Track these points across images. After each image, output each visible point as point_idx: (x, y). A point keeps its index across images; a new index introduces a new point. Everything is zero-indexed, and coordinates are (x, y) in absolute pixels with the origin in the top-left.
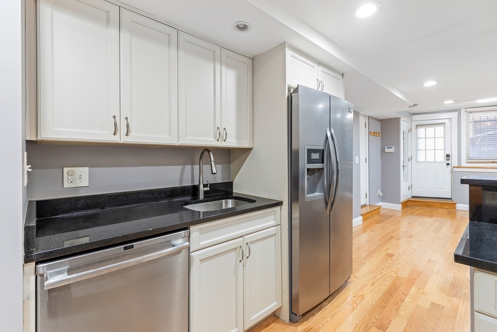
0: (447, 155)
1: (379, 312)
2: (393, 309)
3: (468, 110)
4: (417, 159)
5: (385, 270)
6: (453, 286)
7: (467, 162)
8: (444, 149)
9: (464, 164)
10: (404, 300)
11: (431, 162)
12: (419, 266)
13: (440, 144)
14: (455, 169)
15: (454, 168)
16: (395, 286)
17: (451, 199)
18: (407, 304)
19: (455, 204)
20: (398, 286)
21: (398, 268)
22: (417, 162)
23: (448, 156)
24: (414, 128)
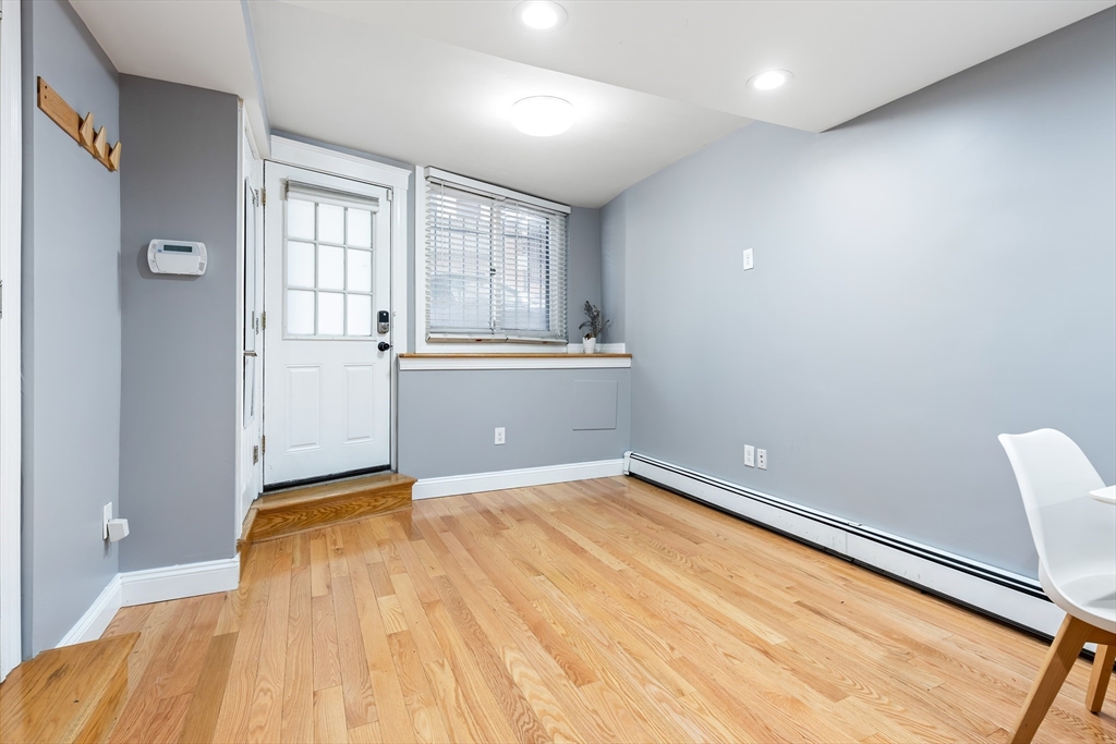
0: (381, 313)
3: (434, 172)
4: (284, 326)
7: (429, 341)
8: (372, 294)
9: (422, 347)
11: (332, 339)
13: (360, 279)
14: (405, 364)
15: (402, 361)
19: (408, 485)
22: (285, 336)
23: (383, 317)
24: (273, 191)
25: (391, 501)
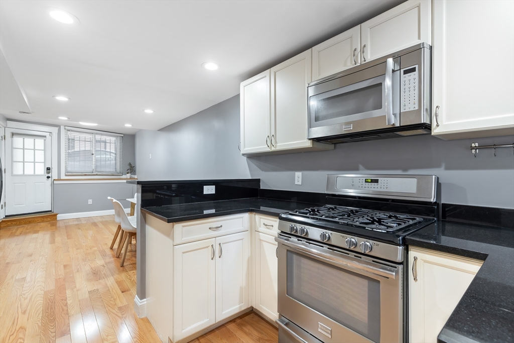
0: (47, 168)
1: (52, 326)
2: (63, 315)
3: (66, 127)
4: (12, 172)
5: (27, 294)
6: (95, 274)
7: (66, 175)
8: (44, 163)
9: (63, 177)
10: (67, 303)
11: (30, 175)
12: (59, 274)
13: (40, 156)
15: (55, 181)
16: (49, 300)
17: (51, 211)
18: (72, 304)
19: (56, 215)
20: (52, 298)
21: (40, 286)
22: (12, 175)
23: (48, 169)
24: (8, 136)
25: (49, 219)
